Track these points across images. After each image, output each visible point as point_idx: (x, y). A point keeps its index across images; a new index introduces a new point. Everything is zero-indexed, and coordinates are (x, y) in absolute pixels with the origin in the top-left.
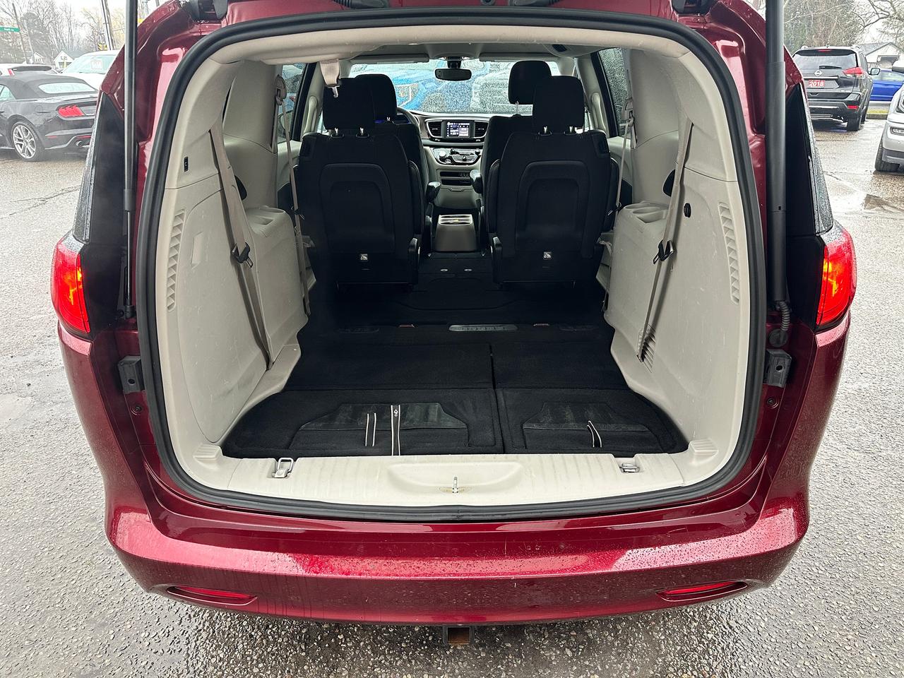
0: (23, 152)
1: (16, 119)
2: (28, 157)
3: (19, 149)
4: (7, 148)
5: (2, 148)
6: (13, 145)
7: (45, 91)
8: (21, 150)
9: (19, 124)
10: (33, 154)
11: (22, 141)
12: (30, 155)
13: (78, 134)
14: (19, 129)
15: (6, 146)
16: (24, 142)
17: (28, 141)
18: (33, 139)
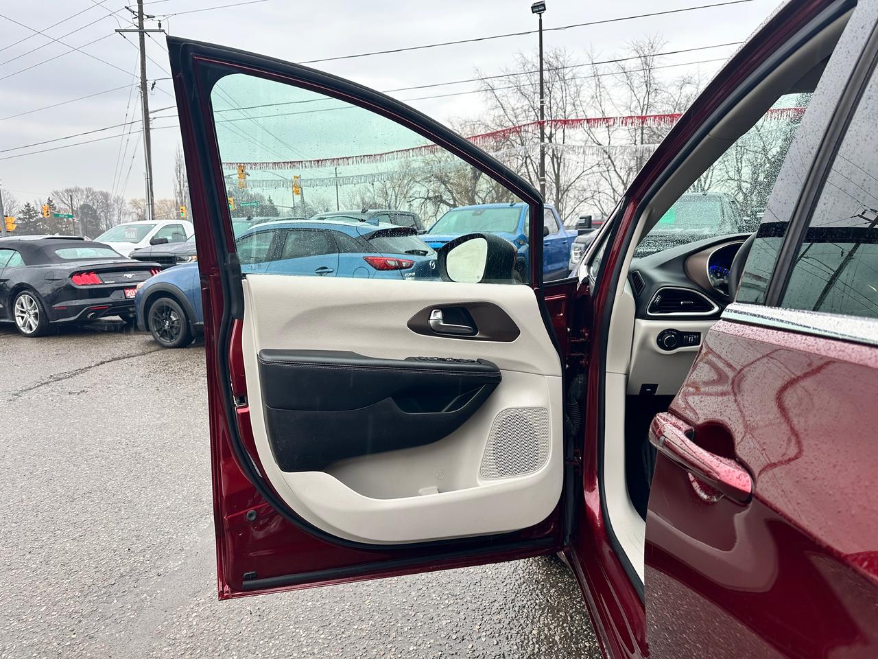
0: (24, 325)
1: (21, 288)
2: (29, 332)
3: (19, 322)
4: (7, 321)
5: (2, 321)
6: (13, 317)
7: (62, 257)
8: (22, 323)
9: (25, 294)
10: (34, 328)
11: (24, 312)
12: (31, 328)
13: (92, 305)
14: (23, 299)
15: (6, 318)
16: (26, 315)
17: (32, 312)
18: (37, 311)
